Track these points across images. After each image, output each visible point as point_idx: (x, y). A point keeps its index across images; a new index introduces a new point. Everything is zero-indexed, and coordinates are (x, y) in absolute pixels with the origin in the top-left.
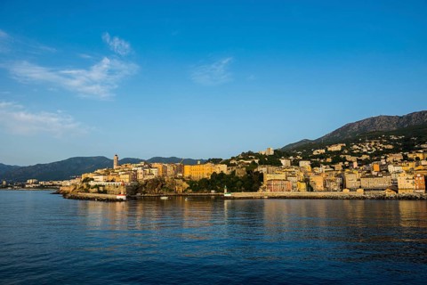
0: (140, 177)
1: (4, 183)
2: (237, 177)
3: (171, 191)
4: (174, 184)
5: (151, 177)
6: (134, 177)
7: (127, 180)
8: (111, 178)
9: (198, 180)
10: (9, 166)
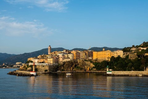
0: (61, 60)
1: (4, 64)
2: (130, 60)
3: (81, 69)
4: (84, 65)
5: (68, 60)
6: (57, 60)
7: (52, 62)
8: (42, 60)
9: (100, 61)
10: (10, 55)
